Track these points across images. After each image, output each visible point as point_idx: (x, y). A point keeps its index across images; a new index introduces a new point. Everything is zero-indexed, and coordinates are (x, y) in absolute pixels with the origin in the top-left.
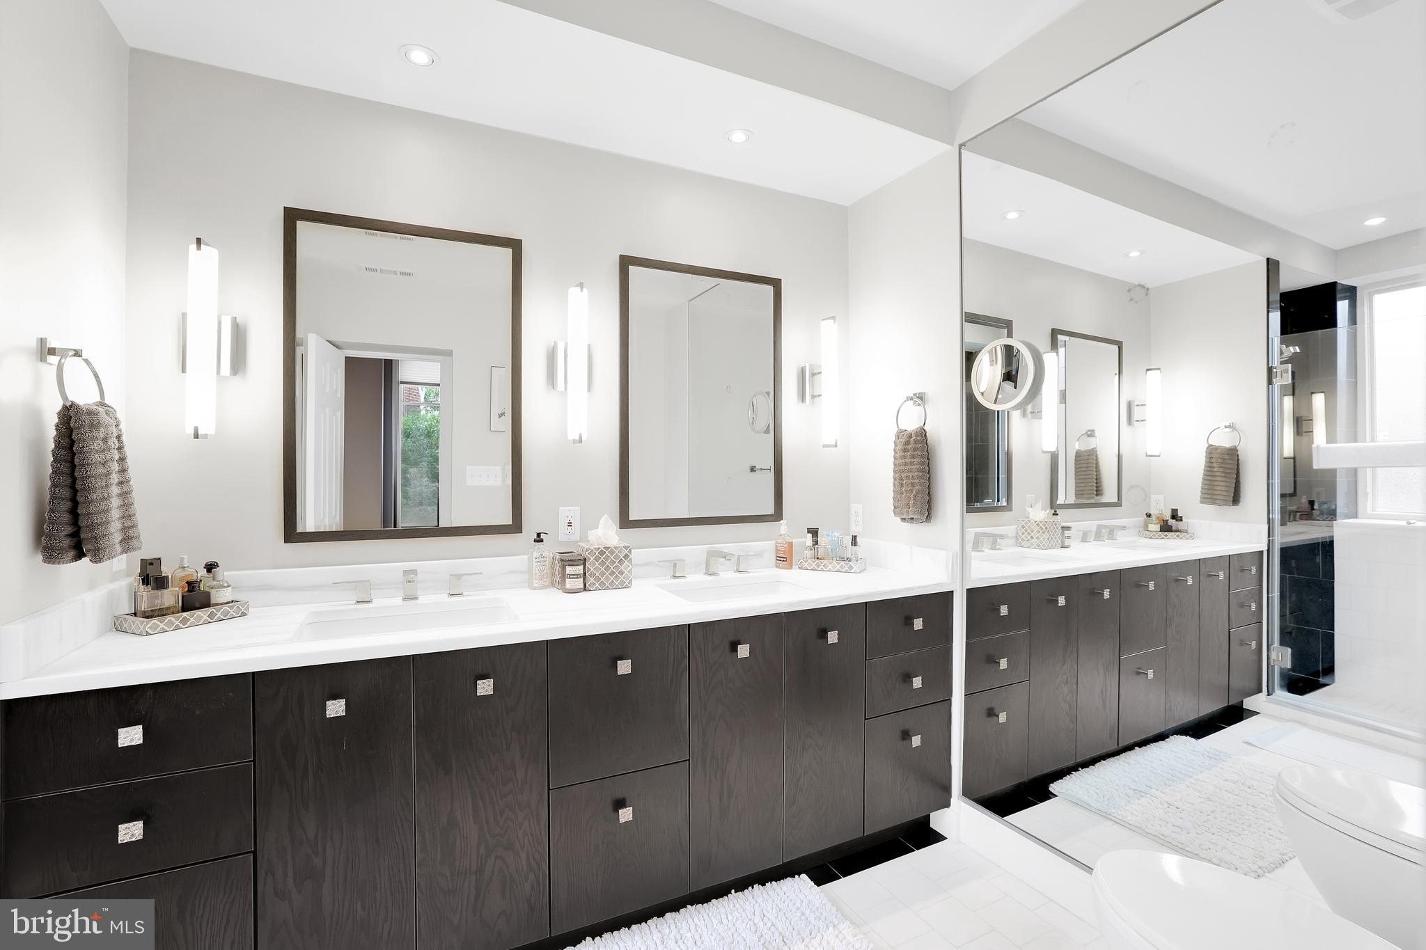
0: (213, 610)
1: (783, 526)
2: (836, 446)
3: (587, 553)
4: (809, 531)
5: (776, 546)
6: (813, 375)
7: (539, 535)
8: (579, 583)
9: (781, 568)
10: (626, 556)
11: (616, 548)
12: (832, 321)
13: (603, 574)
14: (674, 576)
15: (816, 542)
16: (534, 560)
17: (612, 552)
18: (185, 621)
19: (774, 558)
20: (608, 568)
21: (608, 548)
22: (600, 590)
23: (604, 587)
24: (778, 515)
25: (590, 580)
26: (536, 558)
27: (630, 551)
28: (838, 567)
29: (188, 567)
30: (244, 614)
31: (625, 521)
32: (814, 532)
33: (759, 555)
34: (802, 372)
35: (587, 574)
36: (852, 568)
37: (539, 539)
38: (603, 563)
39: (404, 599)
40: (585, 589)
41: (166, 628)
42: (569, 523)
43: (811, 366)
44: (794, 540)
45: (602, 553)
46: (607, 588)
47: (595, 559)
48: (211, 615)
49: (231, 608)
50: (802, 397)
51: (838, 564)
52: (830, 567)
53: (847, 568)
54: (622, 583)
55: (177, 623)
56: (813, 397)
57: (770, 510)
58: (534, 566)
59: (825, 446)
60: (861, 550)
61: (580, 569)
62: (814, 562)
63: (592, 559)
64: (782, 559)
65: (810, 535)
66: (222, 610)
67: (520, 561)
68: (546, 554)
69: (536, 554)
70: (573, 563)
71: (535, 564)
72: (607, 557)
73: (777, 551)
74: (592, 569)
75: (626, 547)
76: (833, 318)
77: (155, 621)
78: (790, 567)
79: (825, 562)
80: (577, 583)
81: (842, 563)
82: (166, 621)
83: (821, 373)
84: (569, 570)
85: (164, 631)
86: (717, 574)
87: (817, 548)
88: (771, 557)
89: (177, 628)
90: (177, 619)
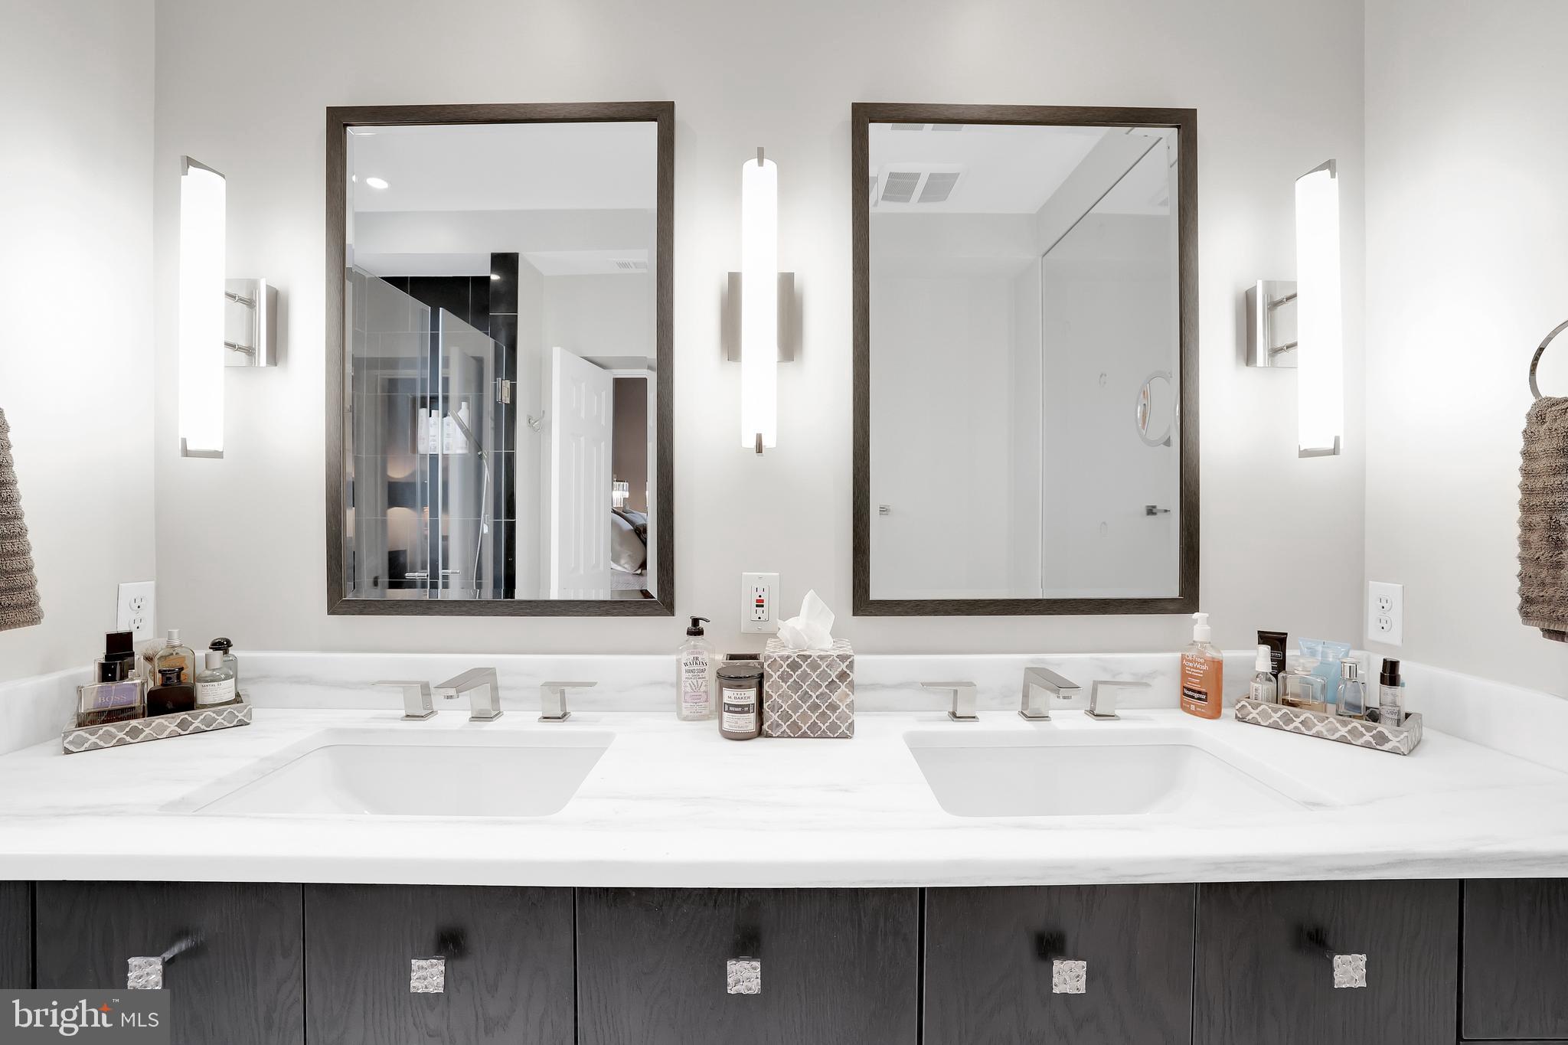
0: (187, 716)
1: (1199, 624)
2: (1335, 452)
3: (765, 666)
4: (1264, 638)
5: (1183, 667)
6: (1273, 305)
7: (695, 621)
8: (749, 722)
9: (1194, 713)
10: (843, 676)
11: (822, 658)
12: (1327, 172)
13: (795, 707)
14: (954, 715)
15: (1280, 665)
16: (684, 668)
17: (814, 666)
18: (134, 733)
19: (1176, 691)
20: (805, 696)
21: (805, 658)
22: (790, 737)
23: (796, 732)
24: (1188, 600)
25: (771, 717)
26: (686, 664)
27: (851, 666)
28: (1343, 731)
29: (181, 646)
30: (242, 724)
31: (863, 603)
32: (1276, 642)
33: (1141, 683)
34: (1247, 304)
35: (765, 706)
36: (1386, 740)
37: (696, 630)
38: (796, 687)
39: (475, 718)
40: (760, 733)
41: (102, 744)
42: (758, 601)
43: (1269, 285)
44: (1227, 655)
45: (795, 666)
46: (804, 736)
47: (781, 677)
48: (183, 725)
49: (220, 713)
50: (1247, 352)
51: (1344, 724)
52: (1320, 727)
53: (1368, 737)
54: (834, 728)
55: (121, 735)
56: (1274, 352)
57: (1172, 590)
58: (683, 679)
59: (1305, 454)
60: (1406, 696)
61: (750, 696)
62: (1275, 711)
63: (775, 676)
64: (1196, 695)
65: (1265, 649)
66: (202, 717)
67: (665, 665)
68: (704, 657)
69: (686, 657)
70: (743, 682)
71: (684, 675)
72: (805, 676)
73: (1184, 676)
74: (775, 696)
75: (843, 658)
76: (1329, 165)
77: (110, 728)
78: (1216, 713)
79: (1306, 714)
80: (741, 723)
81: (1356, 723)
82: (101, 732)
83: (1295, 296)
84: (730, 695)
85: (96, 747)
86: (1045, 718)
87: (1284, 678)
88: (1170, 687)
89: (121, 743)
90: (121, 729)
